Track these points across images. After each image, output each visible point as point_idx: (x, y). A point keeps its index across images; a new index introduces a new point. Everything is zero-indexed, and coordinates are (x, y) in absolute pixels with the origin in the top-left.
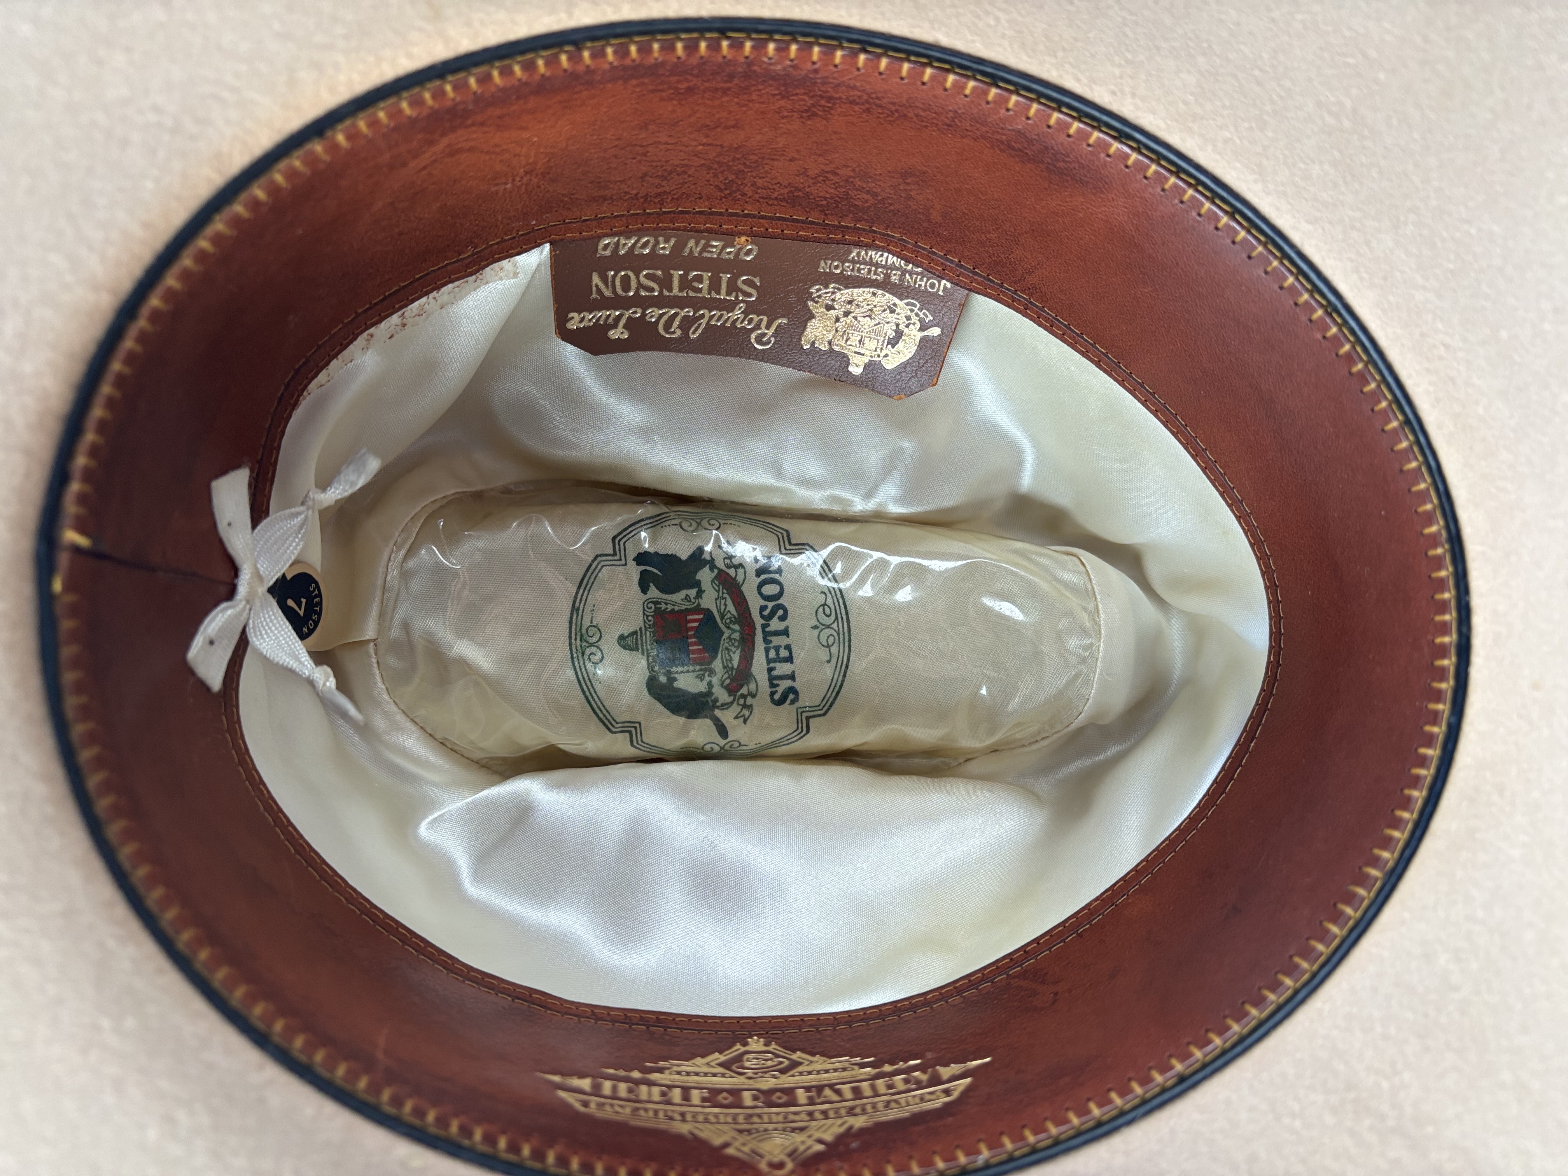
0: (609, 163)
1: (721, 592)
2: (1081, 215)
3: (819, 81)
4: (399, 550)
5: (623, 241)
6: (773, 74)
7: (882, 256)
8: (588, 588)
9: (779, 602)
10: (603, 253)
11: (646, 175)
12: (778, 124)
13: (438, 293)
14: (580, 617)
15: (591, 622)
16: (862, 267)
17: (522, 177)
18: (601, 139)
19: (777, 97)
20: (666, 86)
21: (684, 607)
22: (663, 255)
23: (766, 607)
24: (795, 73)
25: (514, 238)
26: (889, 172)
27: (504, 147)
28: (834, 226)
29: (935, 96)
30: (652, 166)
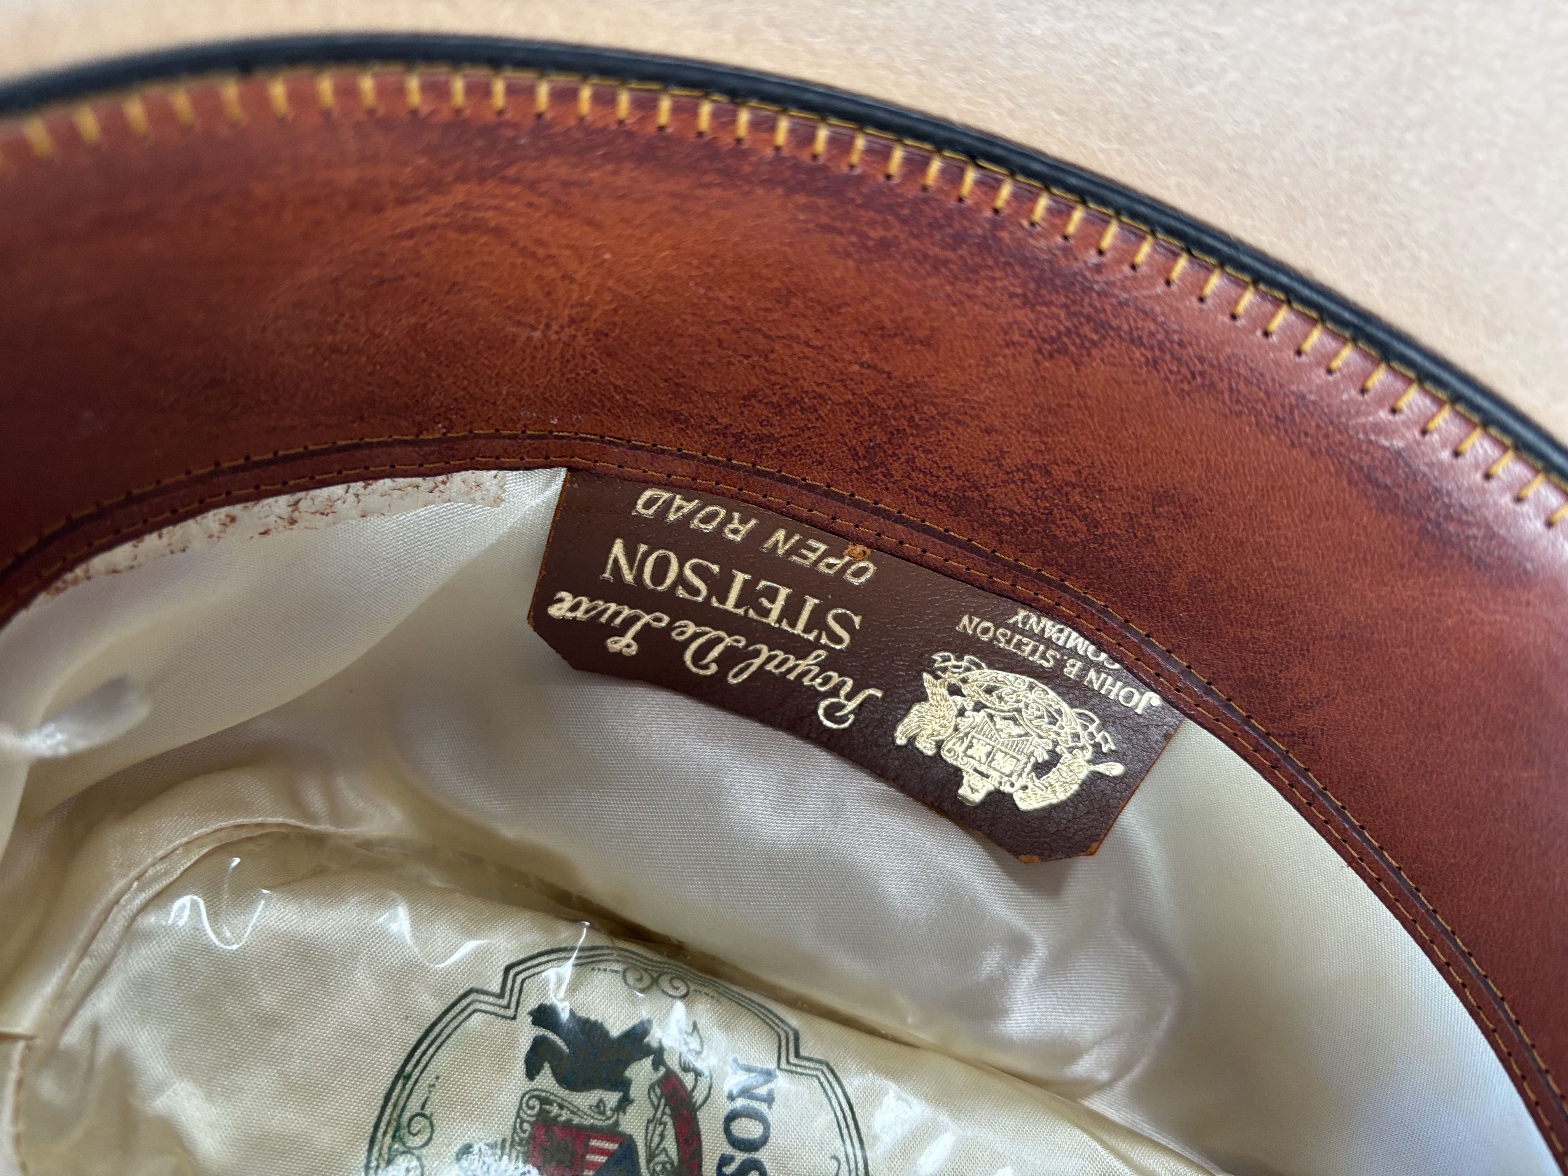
0: (704, 352)
1: (660, 1110)
2: (1450, 622)
3: (1096, 287)
4: (141, 889)
5: (678, 501)
6: (1028, 254)
7: (1061, 631)
8: (437, 1044)
9: (756, 1155)
10: (643, 511)
11: (753, 395)
12: (995, 355)
13: (365, 488)
14: (406, 1092)
15: (423, 1107)
16: (1025, 640)
17: (562, 327)
18: (709, 299)
19: (1017, 301)
20: (848, 225)
21: (588, 1122)
22: (732, 542)
23: (732, 1159)
24: (1063, 262)
25: (515, 437)
26: (1137, 488)
27: (553, 251)
28: (1005, 563)
29: (1277, 363)
30: (768, 381)
